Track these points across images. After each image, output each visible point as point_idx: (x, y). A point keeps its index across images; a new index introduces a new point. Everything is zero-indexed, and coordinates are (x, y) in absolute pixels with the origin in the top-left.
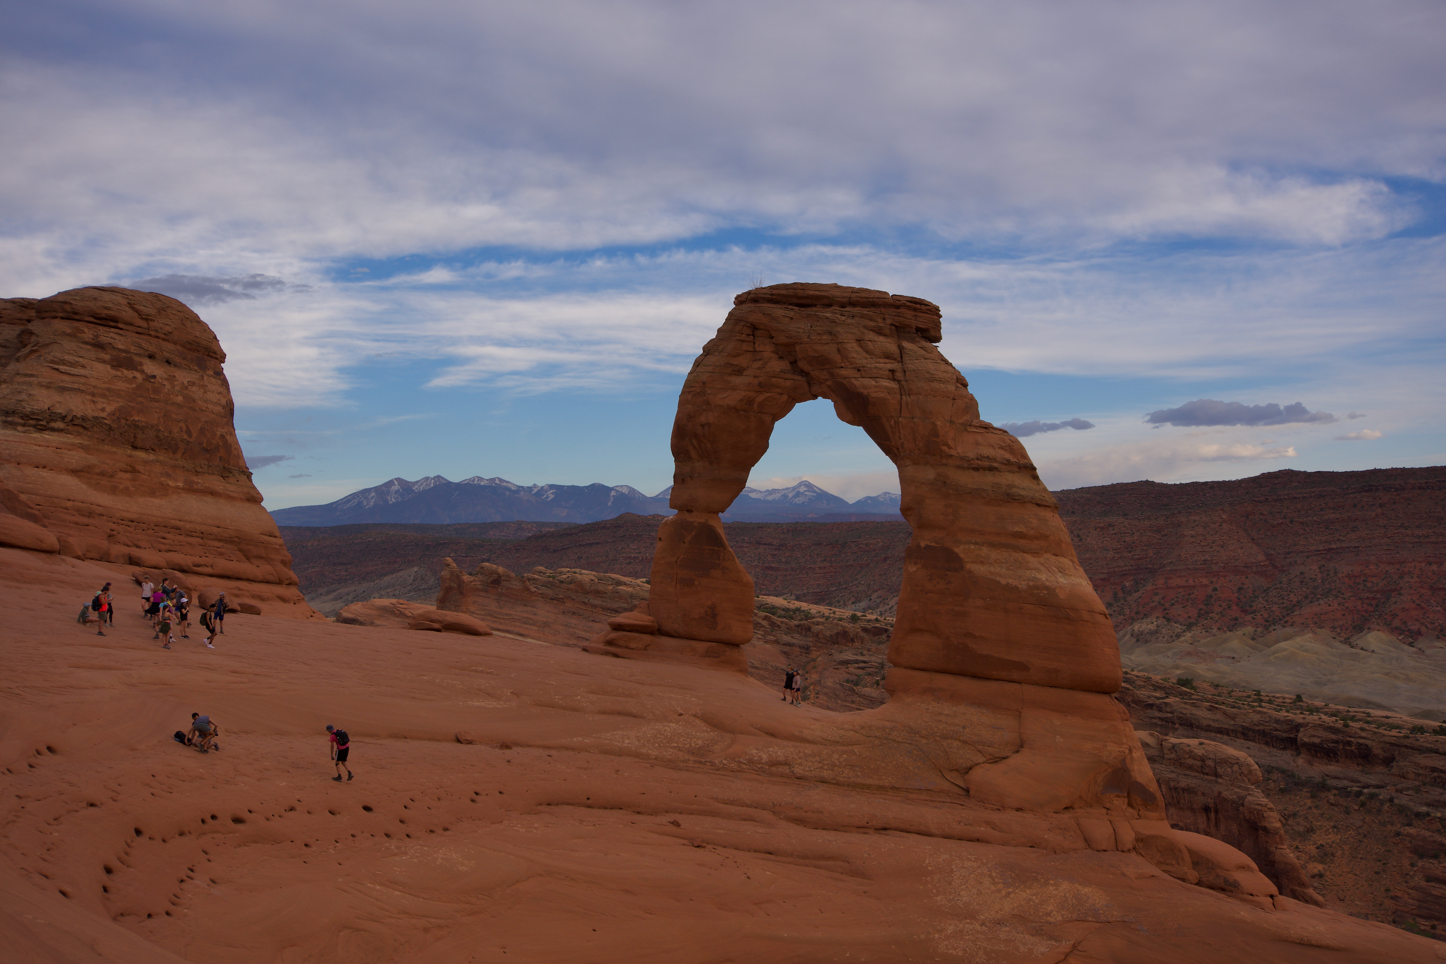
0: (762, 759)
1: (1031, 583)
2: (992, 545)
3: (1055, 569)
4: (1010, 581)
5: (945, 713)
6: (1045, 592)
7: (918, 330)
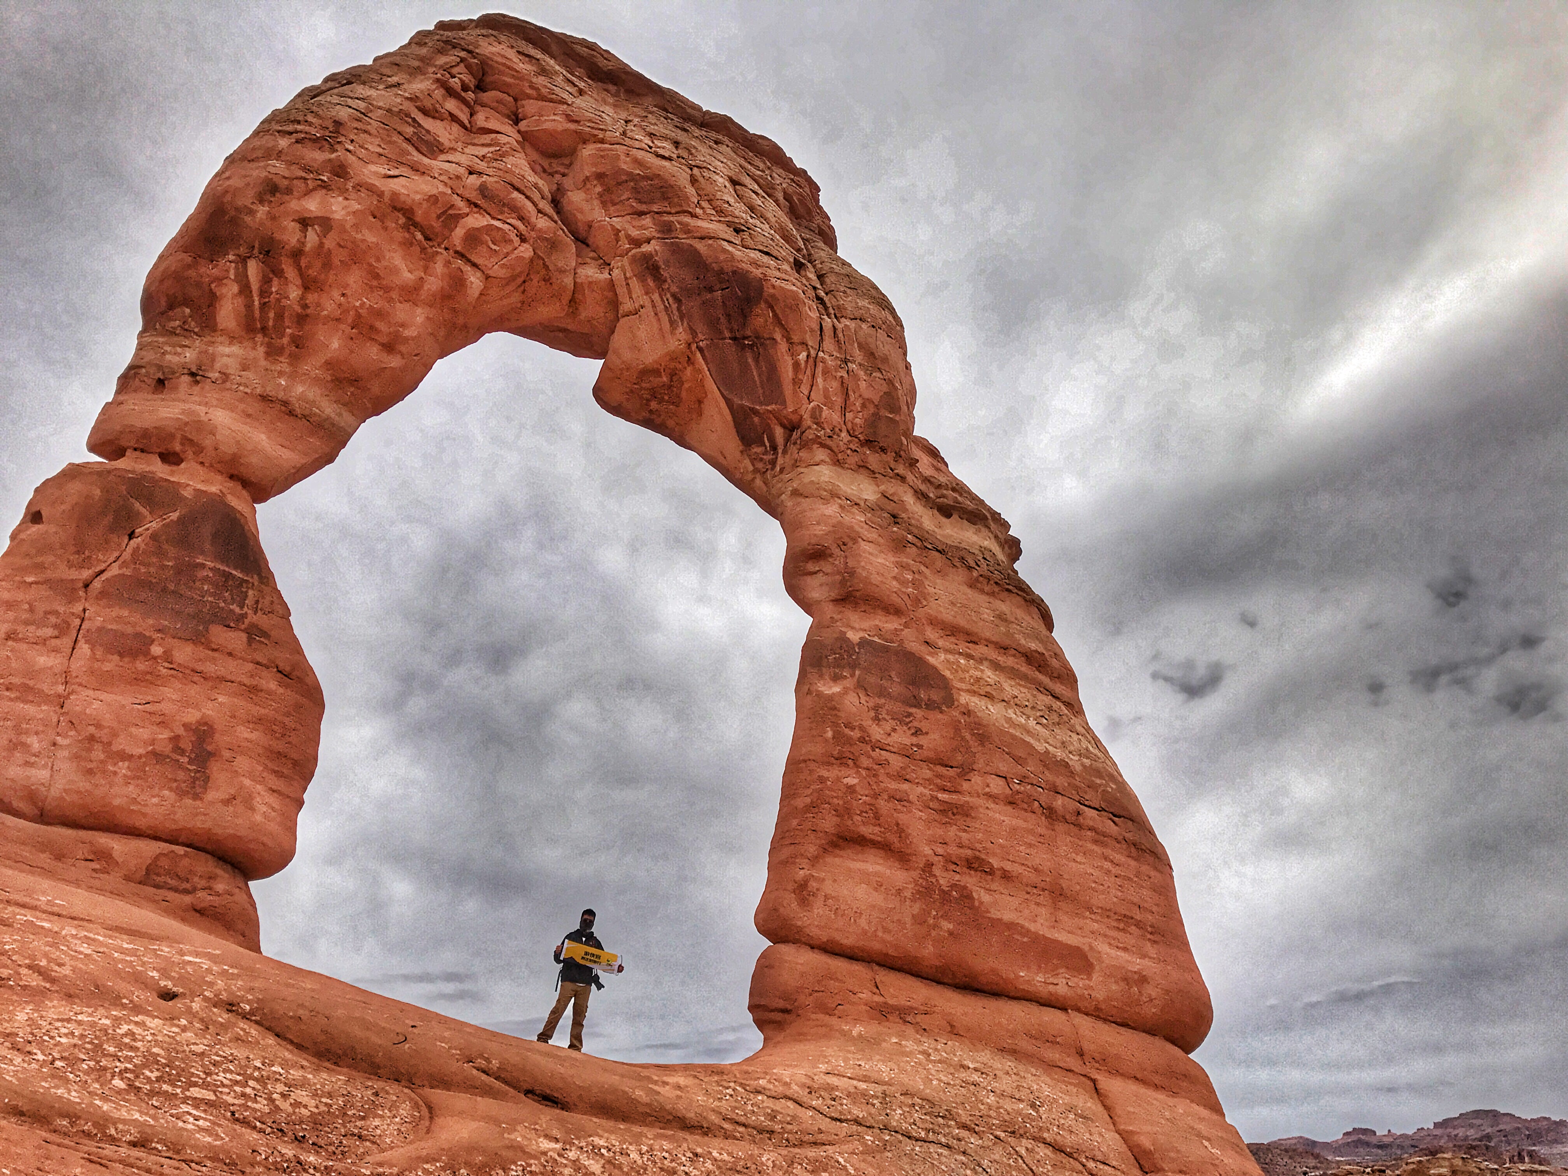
2: (998, 666)
4: (1050, 748)
5: (968, 1064)
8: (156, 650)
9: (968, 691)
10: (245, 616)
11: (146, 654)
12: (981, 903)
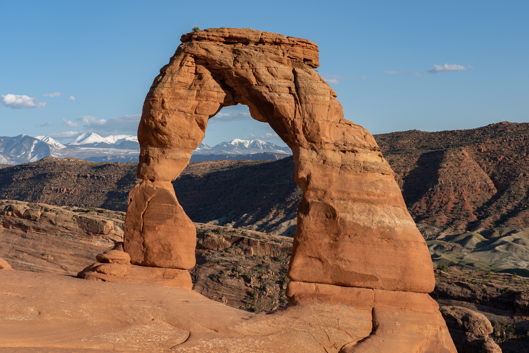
0: (209, 346)
1: (379, 225)
2: (354, 200)
3: (393, 215)
4: (366, 223)
5: (326, 310)
6: (388, 230)
7: (305, 60)
8: (157, 228)
9: (341, 212)
10: (173, 215)
11: (155, 230)
12: (342, 268)
